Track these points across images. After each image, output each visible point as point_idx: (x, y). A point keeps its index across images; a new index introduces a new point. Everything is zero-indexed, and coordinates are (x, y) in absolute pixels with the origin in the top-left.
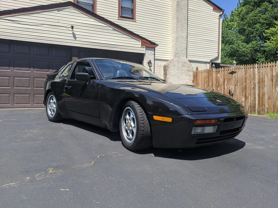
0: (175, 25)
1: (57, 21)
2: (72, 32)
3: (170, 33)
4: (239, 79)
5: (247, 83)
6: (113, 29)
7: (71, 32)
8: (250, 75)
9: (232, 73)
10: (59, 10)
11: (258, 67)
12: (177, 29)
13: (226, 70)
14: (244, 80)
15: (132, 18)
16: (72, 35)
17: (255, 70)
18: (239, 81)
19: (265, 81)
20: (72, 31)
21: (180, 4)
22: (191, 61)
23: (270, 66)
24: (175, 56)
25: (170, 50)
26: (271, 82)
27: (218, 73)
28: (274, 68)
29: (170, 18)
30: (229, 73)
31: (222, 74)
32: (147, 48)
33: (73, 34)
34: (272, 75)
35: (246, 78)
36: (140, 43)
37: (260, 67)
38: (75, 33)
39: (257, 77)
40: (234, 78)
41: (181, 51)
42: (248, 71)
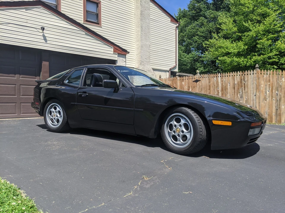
0: (140, 33)
1: (25, 21)
2: (43, 34)
3: (134, 41)
4: (203, 86)
5: (211, 91)
6: (85, 33)
7: (41, 34)
8: (213, 83)
9: (197, 81)
10: (27, 9)
11: (221, 76)
12: (141, 38)
13: (190, 79)
14: (208, 88)
15: (98, 23)
16: (42, 38)
17: (218, 79)
18: (203, 89)
19: (227, 89)
20: (42, 32)
21: (143, 13)
22: (154, 70)
23: (232, 76)
24: (141, 64)
25: (134, 58)
26: (233, 89)
27: (183, 81)
28: (235, 77)
29: (134, 26)
30: (193, 82)
31: (187, 82)
32: (120, 55)
33: (44, 36)
34: (234, 84)
35: (210, 86)
36: (112, 50)
37: (223, 76)
38: (46, 35)
39: (220, 85)
40: (198, 86)
41: (145, 60)
42: (212, 79)
